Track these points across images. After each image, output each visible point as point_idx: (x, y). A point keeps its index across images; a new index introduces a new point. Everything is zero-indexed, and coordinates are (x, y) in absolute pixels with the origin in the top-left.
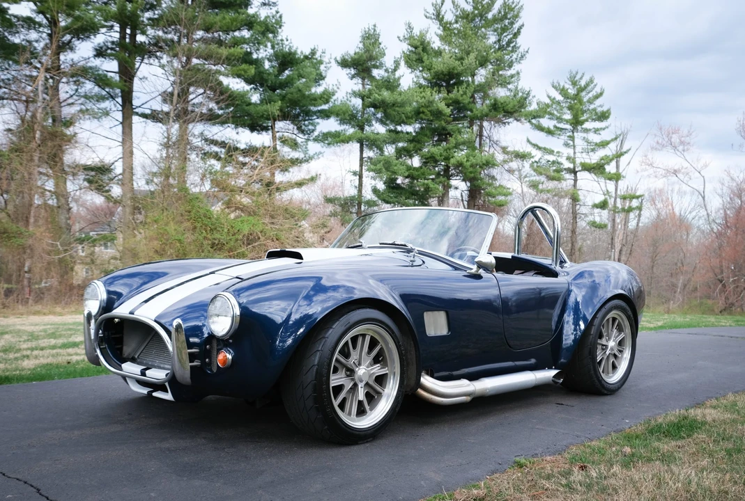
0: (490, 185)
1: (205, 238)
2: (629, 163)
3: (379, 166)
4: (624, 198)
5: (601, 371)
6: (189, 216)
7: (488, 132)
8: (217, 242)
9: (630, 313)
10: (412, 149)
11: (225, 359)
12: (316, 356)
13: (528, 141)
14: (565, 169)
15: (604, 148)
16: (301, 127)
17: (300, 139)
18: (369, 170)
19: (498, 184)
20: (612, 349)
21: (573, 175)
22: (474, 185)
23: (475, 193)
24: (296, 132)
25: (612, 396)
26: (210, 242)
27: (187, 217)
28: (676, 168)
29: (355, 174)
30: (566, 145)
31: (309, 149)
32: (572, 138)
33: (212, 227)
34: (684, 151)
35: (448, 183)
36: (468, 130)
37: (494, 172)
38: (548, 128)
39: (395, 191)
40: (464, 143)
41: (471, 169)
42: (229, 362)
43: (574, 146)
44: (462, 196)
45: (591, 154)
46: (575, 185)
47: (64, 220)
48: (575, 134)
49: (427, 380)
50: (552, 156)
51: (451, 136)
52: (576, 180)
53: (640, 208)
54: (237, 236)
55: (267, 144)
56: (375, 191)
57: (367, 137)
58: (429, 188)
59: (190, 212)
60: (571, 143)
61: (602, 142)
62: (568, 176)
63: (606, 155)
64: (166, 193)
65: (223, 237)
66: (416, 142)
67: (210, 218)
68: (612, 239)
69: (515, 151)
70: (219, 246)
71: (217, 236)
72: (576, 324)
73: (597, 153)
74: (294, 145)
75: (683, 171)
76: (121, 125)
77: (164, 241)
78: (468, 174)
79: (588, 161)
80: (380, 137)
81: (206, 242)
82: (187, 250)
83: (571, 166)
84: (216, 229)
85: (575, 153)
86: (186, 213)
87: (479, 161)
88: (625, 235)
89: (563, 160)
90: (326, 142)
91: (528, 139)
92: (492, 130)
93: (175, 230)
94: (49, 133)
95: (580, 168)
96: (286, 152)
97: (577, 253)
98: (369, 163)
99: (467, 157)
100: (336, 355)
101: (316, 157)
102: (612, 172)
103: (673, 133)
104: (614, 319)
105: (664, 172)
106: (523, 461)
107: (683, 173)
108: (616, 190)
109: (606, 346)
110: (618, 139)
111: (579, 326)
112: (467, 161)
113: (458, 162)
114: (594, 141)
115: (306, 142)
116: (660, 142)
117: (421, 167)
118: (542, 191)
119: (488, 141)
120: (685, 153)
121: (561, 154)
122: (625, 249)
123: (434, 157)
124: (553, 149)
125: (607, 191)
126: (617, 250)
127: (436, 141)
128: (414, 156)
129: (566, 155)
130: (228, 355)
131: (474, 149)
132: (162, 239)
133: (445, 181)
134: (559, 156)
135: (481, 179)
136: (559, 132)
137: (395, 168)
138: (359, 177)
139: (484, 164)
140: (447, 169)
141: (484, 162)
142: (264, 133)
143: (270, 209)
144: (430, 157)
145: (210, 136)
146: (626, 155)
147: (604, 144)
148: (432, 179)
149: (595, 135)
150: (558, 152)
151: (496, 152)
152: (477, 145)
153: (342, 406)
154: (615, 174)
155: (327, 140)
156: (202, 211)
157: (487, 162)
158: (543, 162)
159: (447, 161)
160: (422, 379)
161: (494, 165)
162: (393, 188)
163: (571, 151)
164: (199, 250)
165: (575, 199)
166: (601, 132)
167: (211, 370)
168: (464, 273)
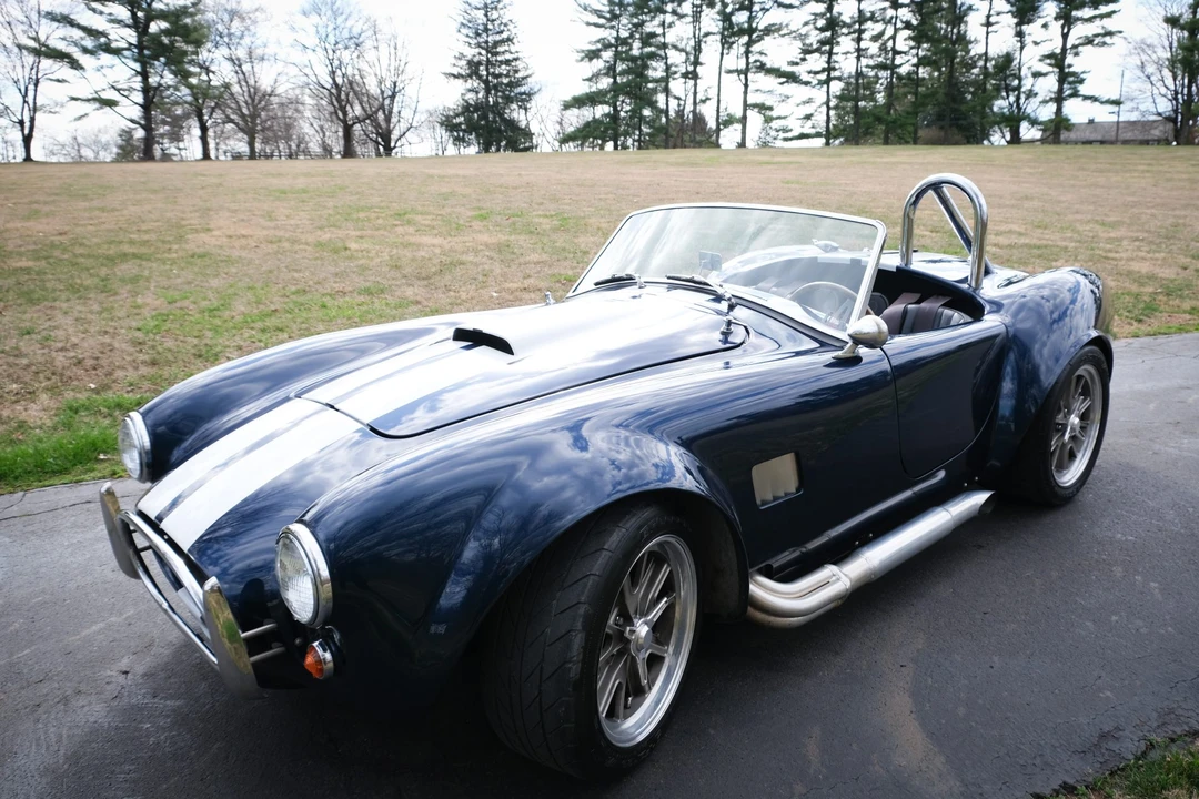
5: (1053, 469)
11: (321, 662)
20: (1073, 430)
42: (328, 668)
104: (1079, 378)
109: (1064, 426)
168: (828, 357)
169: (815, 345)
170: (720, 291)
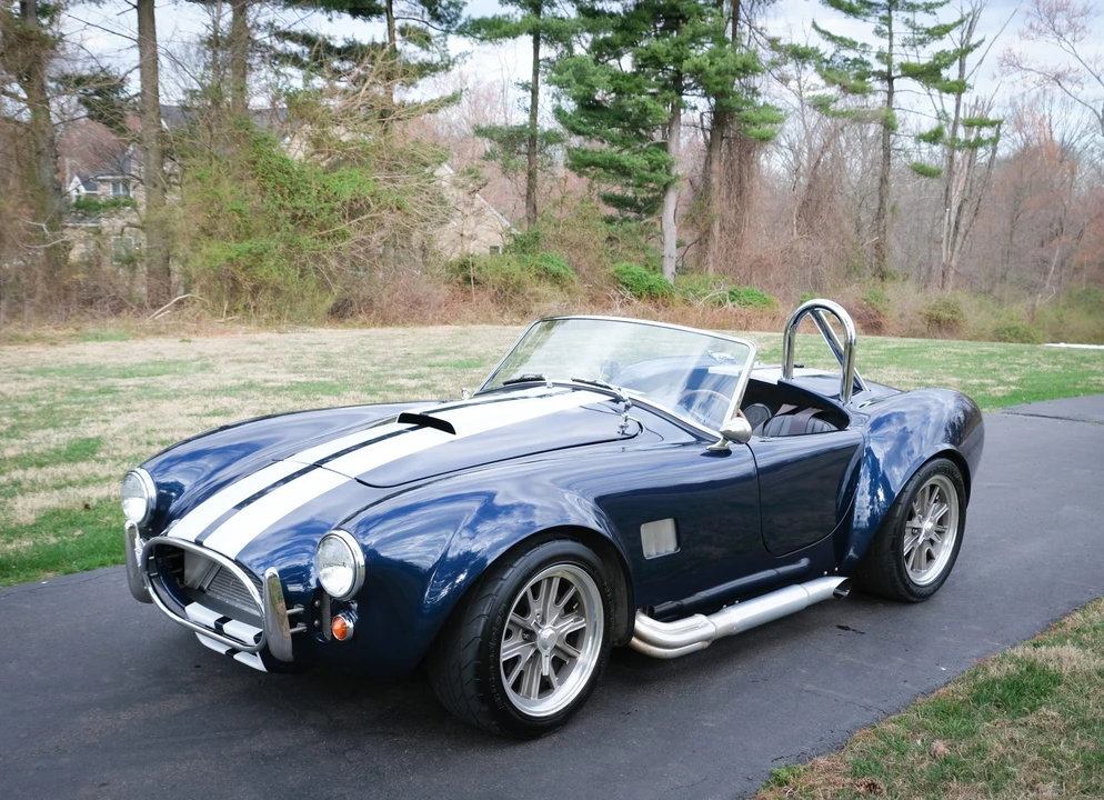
0: (748, 103)
1: (281, 207)
2: (982, 60)
3: (566, 76)
4: (969, 124)
5: (908, 567)
6: (253, 170)
7: (748, 13)
8: (300, 213)
9: (958, 475)
10: (619, 42)
11: (344, 628)
12: (479, 623)
13: (815, 26)
14: (874, 73)
15: (941, 38)
16: (436, 10)
17: (435, 30)
18: (550, 82)
19: (760, 101)
20: (927, 534)
21: (886, 83)
22: (721, 105)
23: (724, 117)
24: (427, 17)
25: (924, 604)
26: (289, 214)
27: (250, 172)
28: (1060, 70)
29: (525, 87)
30: (878, 32)
31: (449, 47)
32: (888, 21)
33: (293, 188)
34: (1074, 41)
35: (680, 101)
36: (714, 10)
37: (757, 81)
38: (850, 4)
39: (592, 113)
40: (706, 34)
41: (718, 79)
42: (350, 633)
43: (891, 35)
44: (702, 120)
45: (919, 47)
46: (889, 102)
47: (49, 175)
48: (893, 13)
49: (644, 624)
50: (852, 51)
51: (686, 21)
52: (891, 93)
53: (995, 141)
54: (332, 204)
55: (379, 40)
56: (558, 112)
57: (546, 24)
58: (646, 109)
59: (255, 163)
60: (886, 28)
61: (938, 28)
62: (877, 85)
63: (943, 51)
64: (215, 131)
65: (310, 205)
66: (627, 29)
67: (287, 173)
68: (947, 190)
69: (791, 45)
70: (303, 221)
71: (301, 203)
72: (873, 493)
73: (928, 46)
74: (424, 40)
75: (1070, 76)
76: (135, 10)
77: (214, 212)
78: (712, 86)
79: (913, 60)
80: (567, 25)
81: (281, 214)
82: (252, 226)
83: (885, 68)
84: (298, 190)
85: (891, 46)
86: (249, 166)
87: (731, 64)
88: (969, 182)
89: (871, 58)
90: (478, 35)
91: (814, 22)
92: (755, 10)
93: (232, 193)
94: (18, 35)
95: (899, 73)
96: (412, 52)
97: (889, 216)
98: (549, 70)
99: (710, 57)
100: (511, 616)
101: (460, 60)
102: (951, 79)
103: (1057, 10)
104: (933, 487)
105: (1038, 77)
106: (784, 774)
107: (1070, 80)
108: (958, 106)
109: (919, 530)
110: (965, 23)
111: (878, 497)
112: (711, 64)
113: (696, 66)
114: (926, 26)
115: (444, 35)
116: (1035, 24)
117: (635, 75)
118: (835, 114)
119: (747, 28)
120: (1076, 45)
121: (867, 49)
122: (966, 206)
123: (656, 58)
124: (855, 39)
125: (944, 111)
126: (955, 208)
127: (661, 29)
128: (623, 55)
129: (876, 49)
130: (347, 622)
131: (724, 41)
132: (211, 209)
133: (672, 98)
134: (864, 52)
135: (734, 94)
136: (867, 10)
137: (594, 79)
138: (533, 92)
139: (738, 69)
140: (678, 77)
141: (740, 66)
142: (374, 19)
143: (386, 156)
144: (650, 58)
145: (283, 27)
146: (976, 50)
147: (940, 32)
148: (653, 94)
149: (927, 15)
150: (864, 45)
151: (760, 47)
152: (729, 35)
153: (516, 687)
154: (956, 83)
155: (479, 32)
156: (275, 162)
157: (744, 65)
158: (838, 61)
159: (678, 64)
160: (637, 624)
161: (756, 71)
162: (589, 108)
163: (885, 43)
164: (271, 227)
165: (889, 126)
166: (936, 10)
167: (323, 638)
168: (703, 450)
169: (694, 439)
170: (619, 393)
